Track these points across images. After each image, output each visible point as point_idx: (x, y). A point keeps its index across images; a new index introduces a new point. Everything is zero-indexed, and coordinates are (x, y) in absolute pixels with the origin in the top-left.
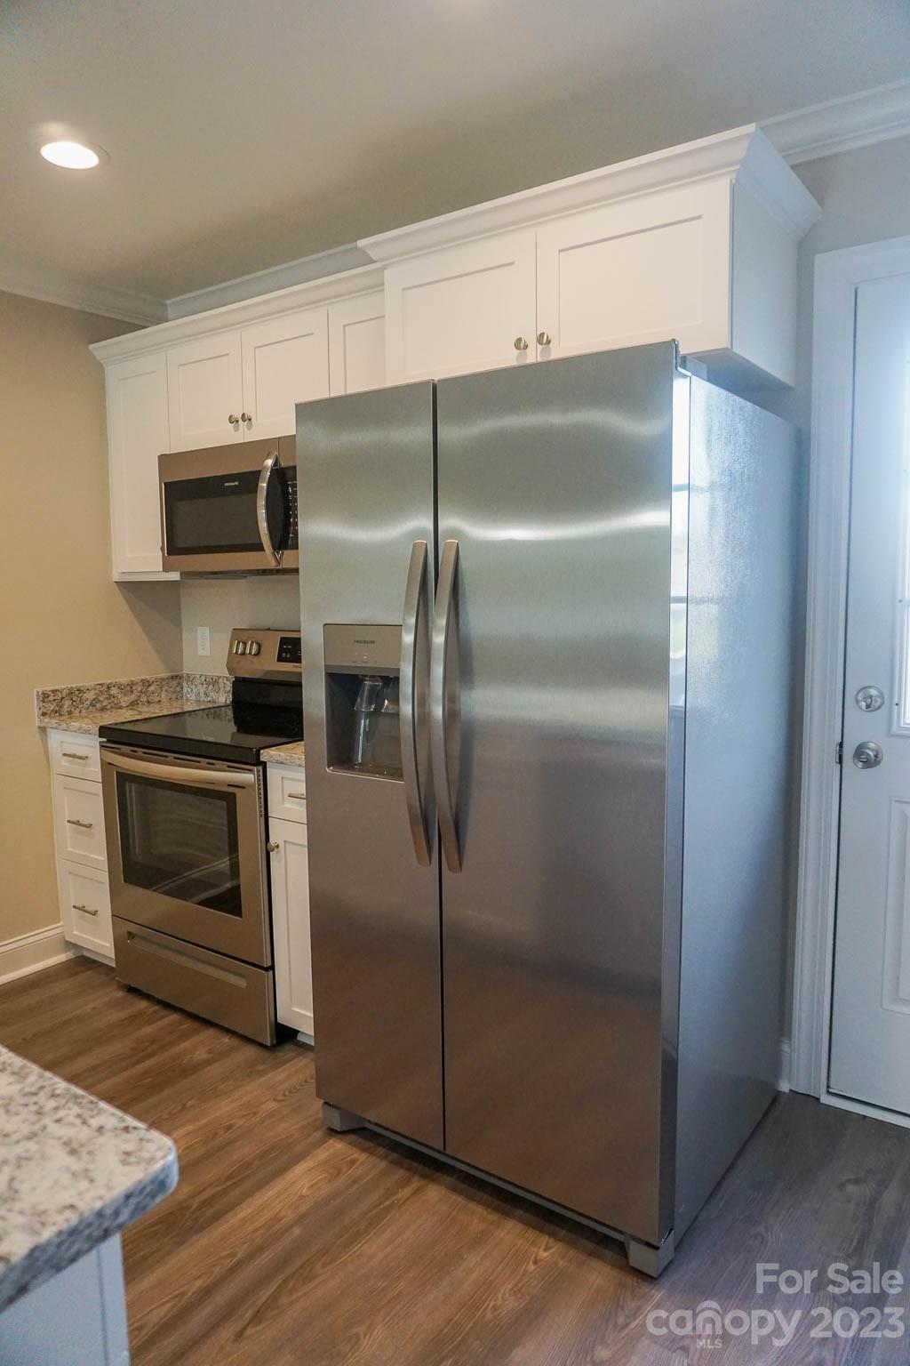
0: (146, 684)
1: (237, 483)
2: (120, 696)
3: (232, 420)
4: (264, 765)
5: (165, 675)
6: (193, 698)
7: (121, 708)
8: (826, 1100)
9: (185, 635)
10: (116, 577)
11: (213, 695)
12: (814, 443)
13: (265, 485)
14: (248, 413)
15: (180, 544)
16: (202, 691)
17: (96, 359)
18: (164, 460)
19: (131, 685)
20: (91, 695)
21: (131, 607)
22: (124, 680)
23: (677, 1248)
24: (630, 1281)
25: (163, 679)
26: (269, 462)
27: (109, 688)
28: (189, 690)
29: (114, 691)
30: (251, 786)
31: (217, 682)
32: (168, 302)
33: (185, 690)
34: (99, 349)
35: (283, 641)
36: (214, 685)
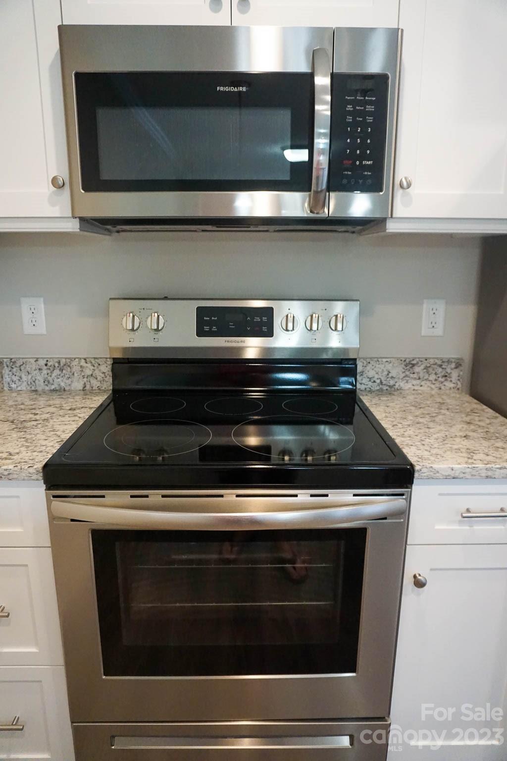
6: (22, 387)
16: (40, 377)
28: (15, 378)
31: (70, 365)
35: (200, 311)
36: (61, 370)
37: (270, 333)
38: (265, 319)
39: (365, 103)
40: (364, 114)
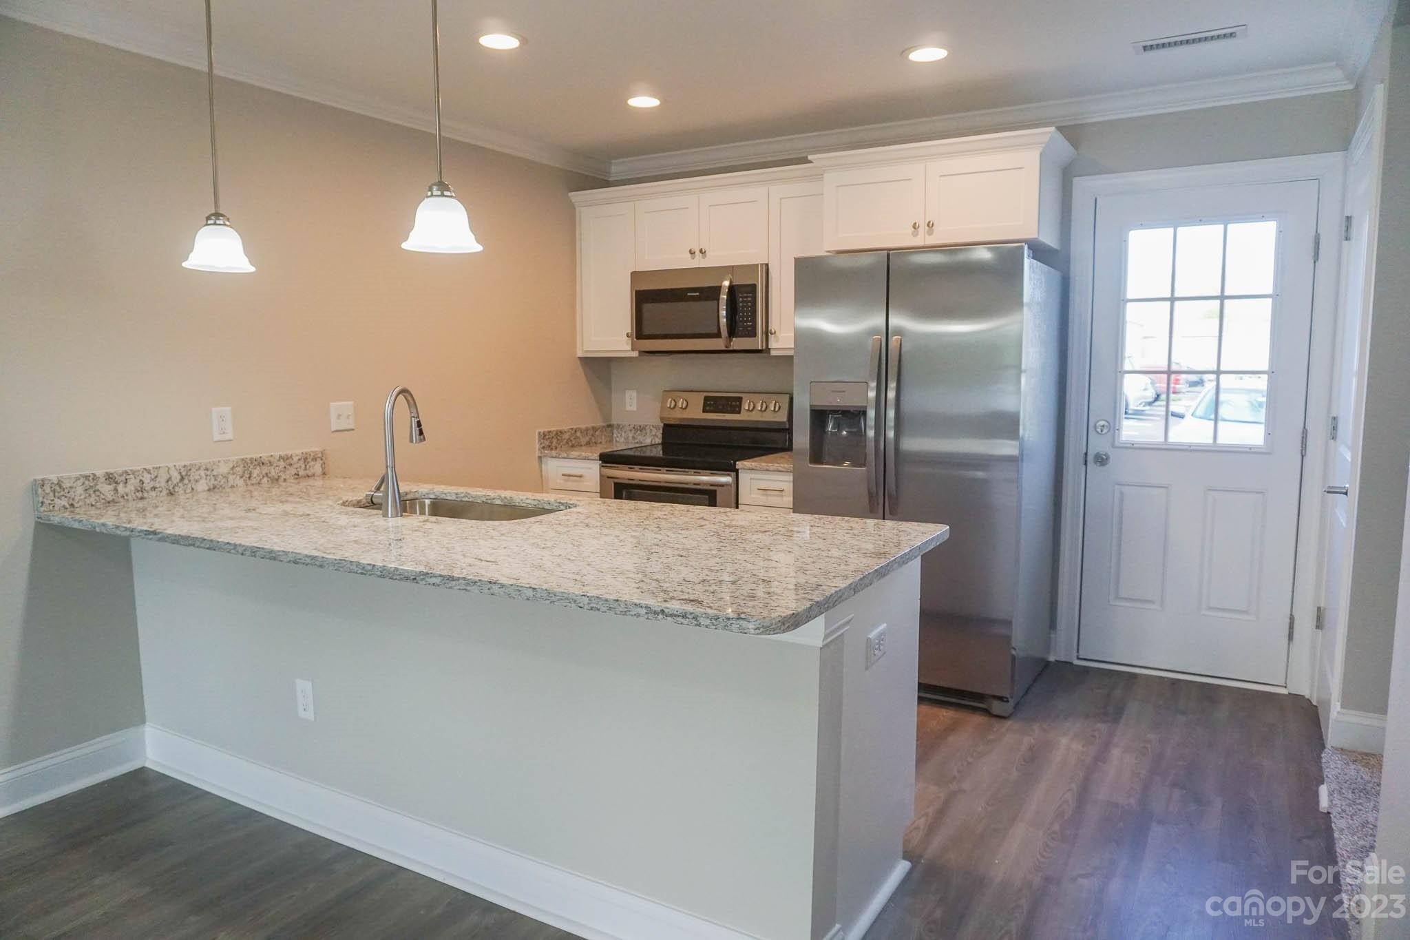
0: (595, 429)
1: (698, 294)
2: (581, 437)
3: (692, 253)
4: (737, 471)
5: (602, 424)
6: (622, 440)
7: (581, 446)
8: (1077, 662)
9: (613, 396)
10: (580, 354)
11: (640, 438)
12: (1072, 281)
13: (725, 297)
14: (705, 247)
15: (646, 331)
16: (631, 435)
17: (571, 201)
18: (634, 275)
19: (587, 429)
20: (566, 436)
21: (586, 376)
22: (583, 426)
23: (1015, 708)
24: (994, 721)
25: (604, 427)
26: (726, 283)
27: (576, 431)
28: (619, 435)
29: (578, 434)
30: (730, 485)
31: (645, 429)
32: (613, 161)
33: (615, 435)
34: (576, 197)
35: (706, 399)
36: (641, 431)
37: (739, 412)
38: (738, 403)
39: (747, 297)
40: (747, 302)
